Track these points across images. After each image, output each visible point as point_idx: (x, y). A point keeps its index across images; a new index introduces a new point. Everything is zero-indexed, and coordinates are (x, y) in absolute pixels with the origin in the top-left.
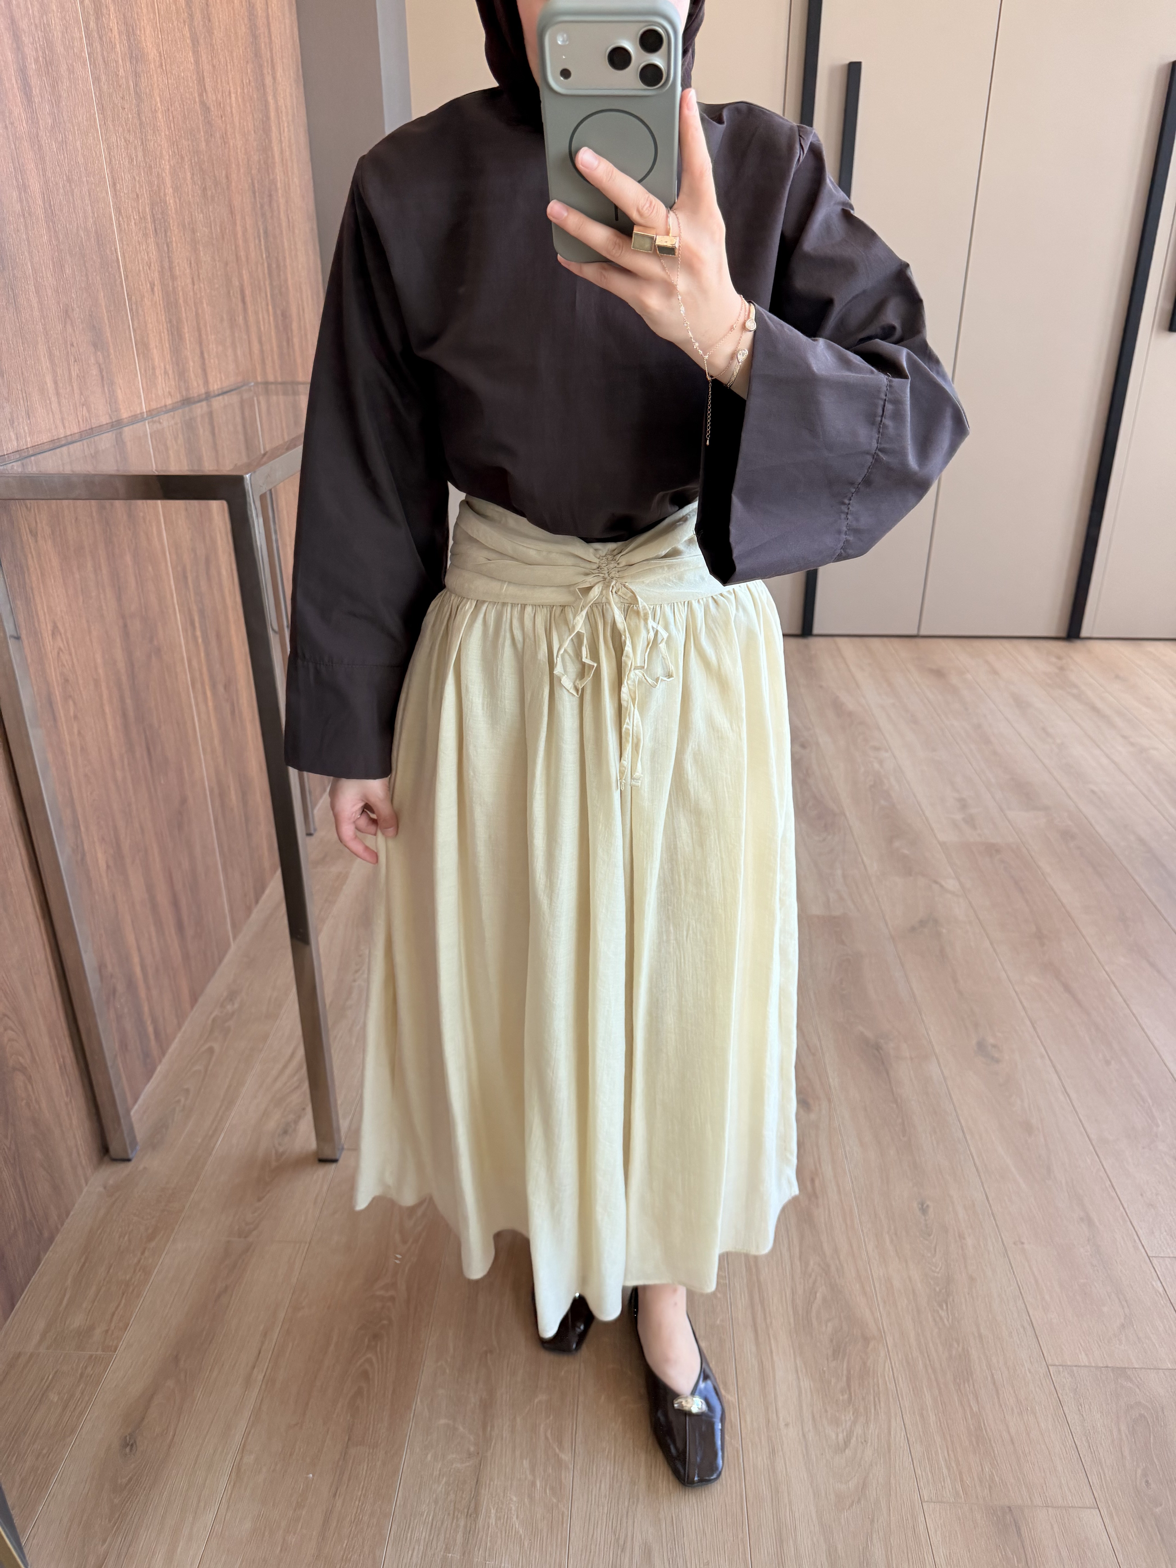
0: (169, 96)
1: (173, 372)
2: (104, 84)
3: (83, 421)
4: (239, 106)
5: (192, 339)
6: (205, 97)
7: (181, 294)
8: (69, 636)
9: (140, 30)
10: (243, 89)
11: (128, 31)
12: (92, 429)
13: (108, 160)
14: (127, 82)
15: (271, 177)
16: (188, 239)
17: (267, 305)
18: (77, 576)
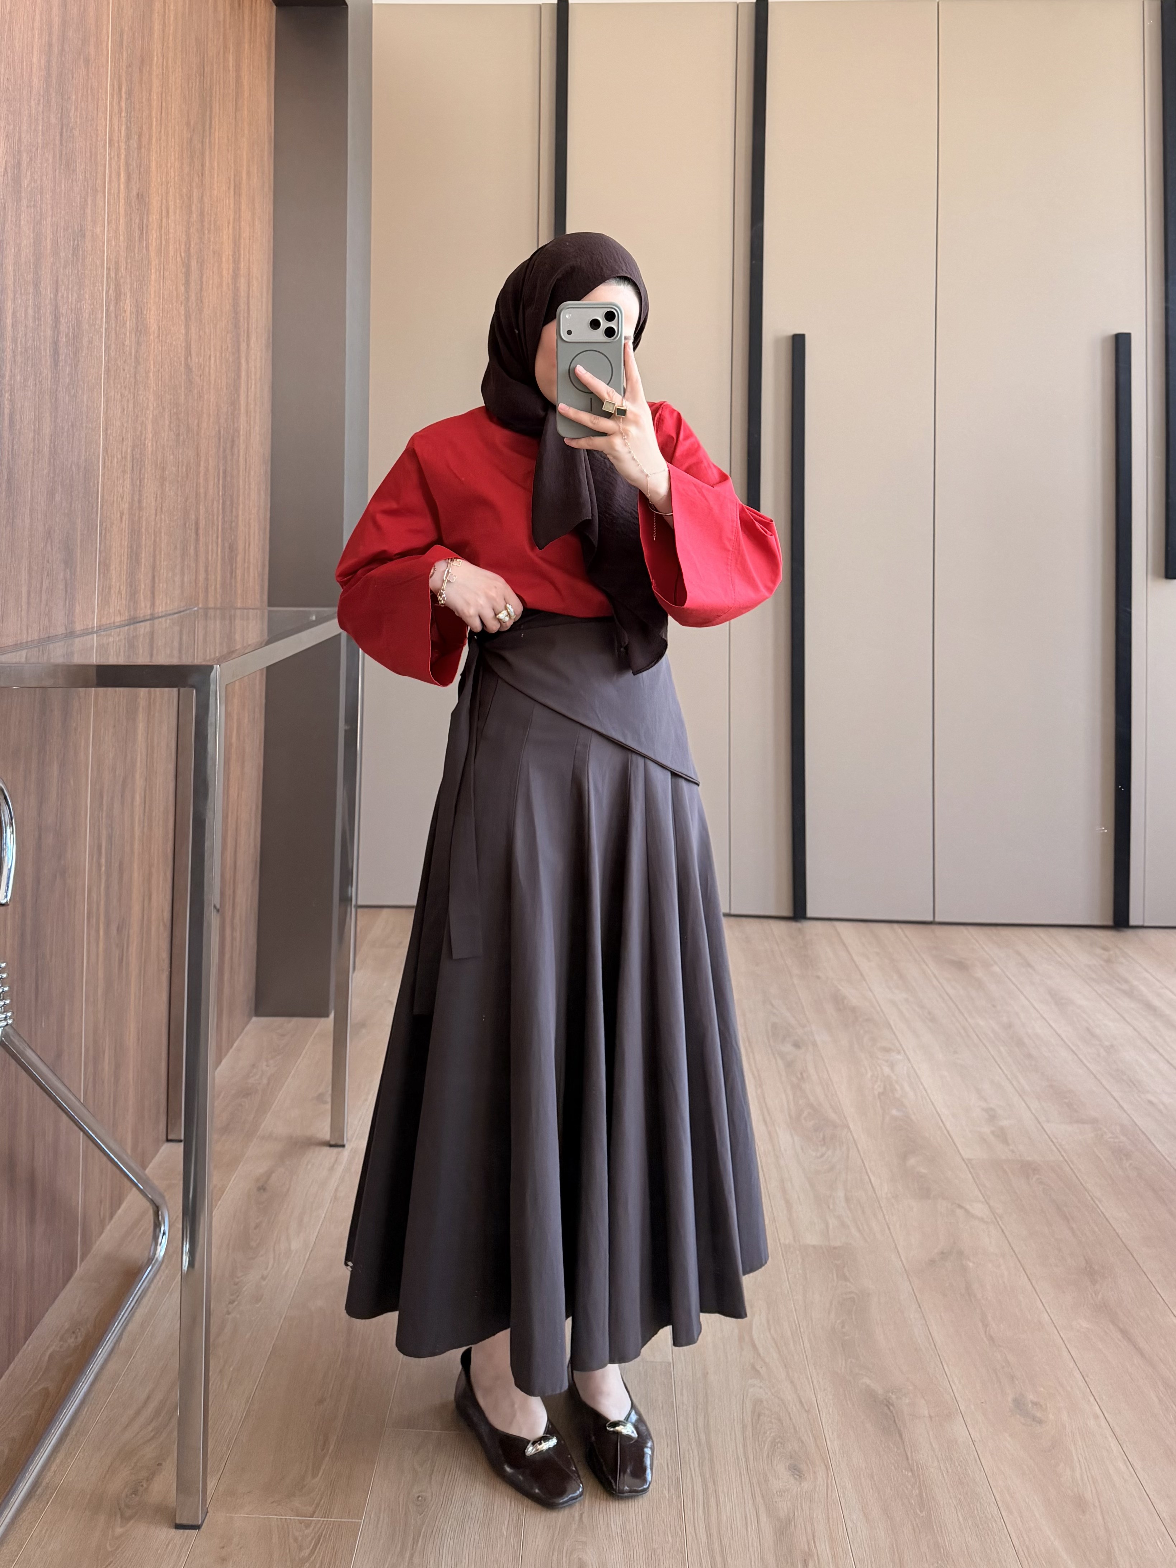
2: (113, 352)
4: (217, 368)
5: (147, 564)
6: (189, 361)
7: (144, 522)
9: (147, 310)
10: (221, 353)
11: (138, 312)
14: (131, 350)
15: (236, 426)
17: (218, 538)
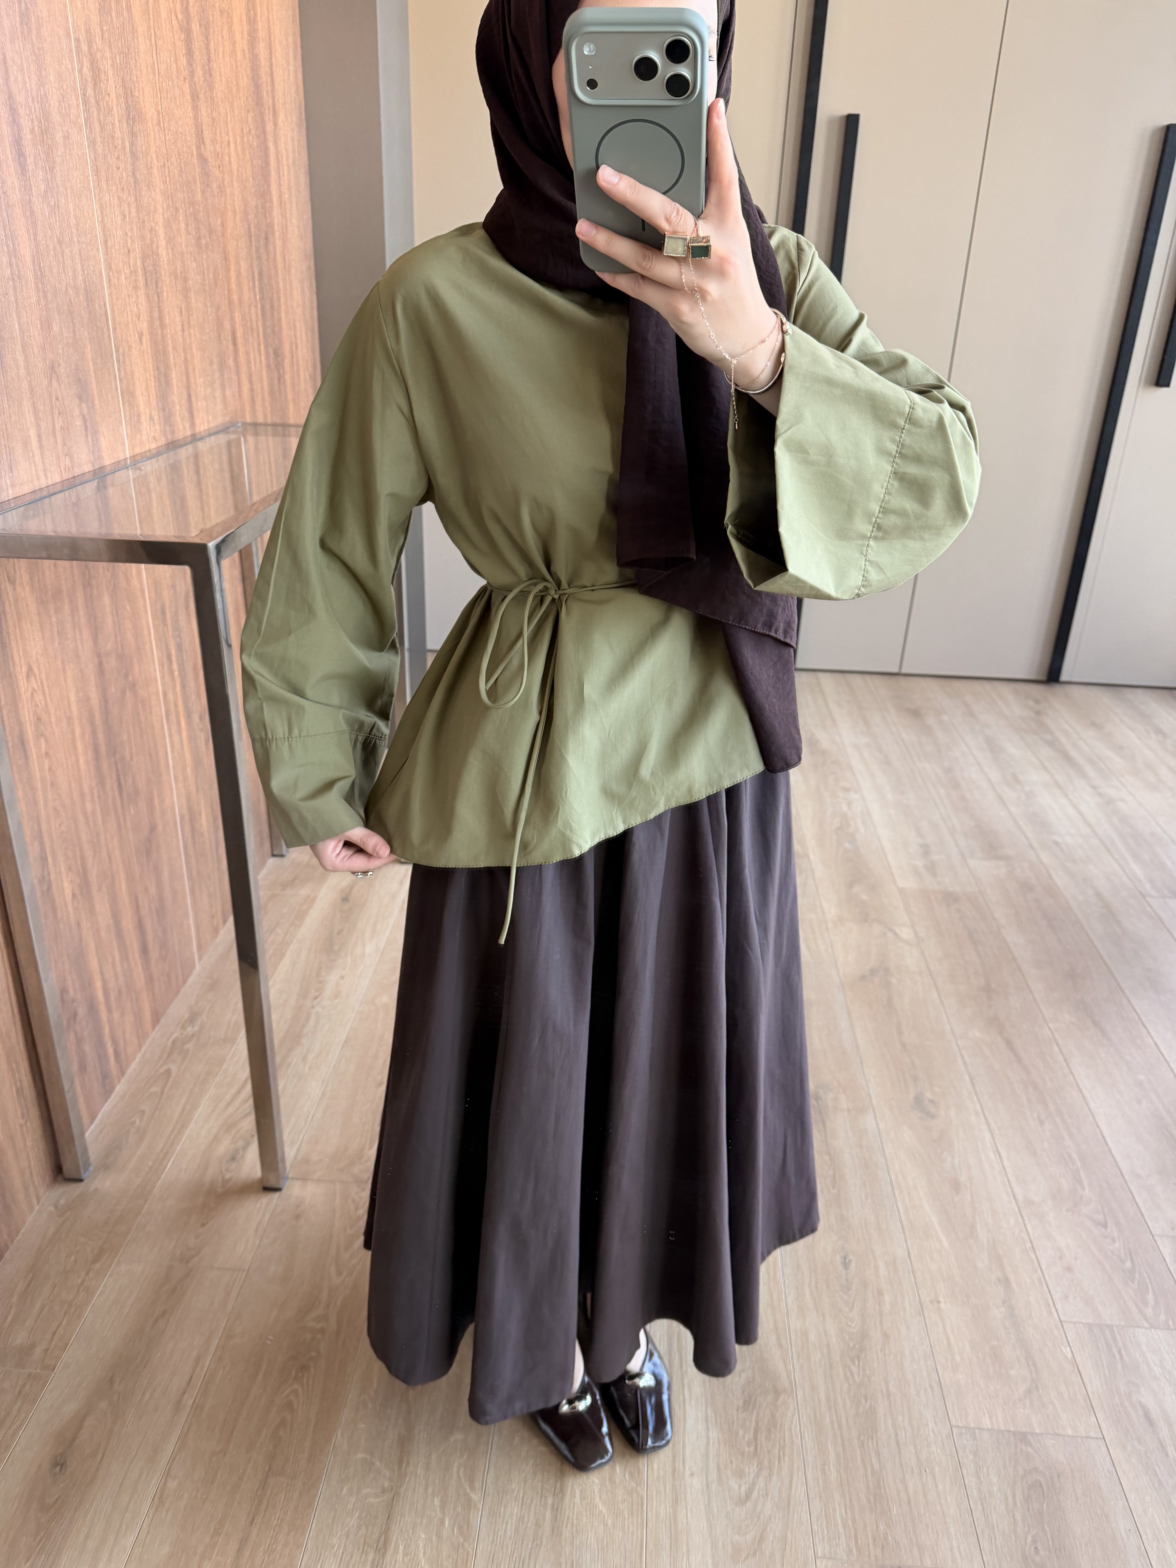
0: (165, 152)
1: (159, 416)
2: (99, 147)
3: (65, 470)
4: (238, 154)
5: (179, 384)
6: (203, 150)
7: (170, 342)
8: (43, 676)
9: (139, 92)
10: (243, 138)
11: (126, 93)
12: (74, 477)
13: (100, 219)
14: (123, 143)
15: (269, 220)
16: (179, 288)
17: (259, 345)
18: (54, 619)
